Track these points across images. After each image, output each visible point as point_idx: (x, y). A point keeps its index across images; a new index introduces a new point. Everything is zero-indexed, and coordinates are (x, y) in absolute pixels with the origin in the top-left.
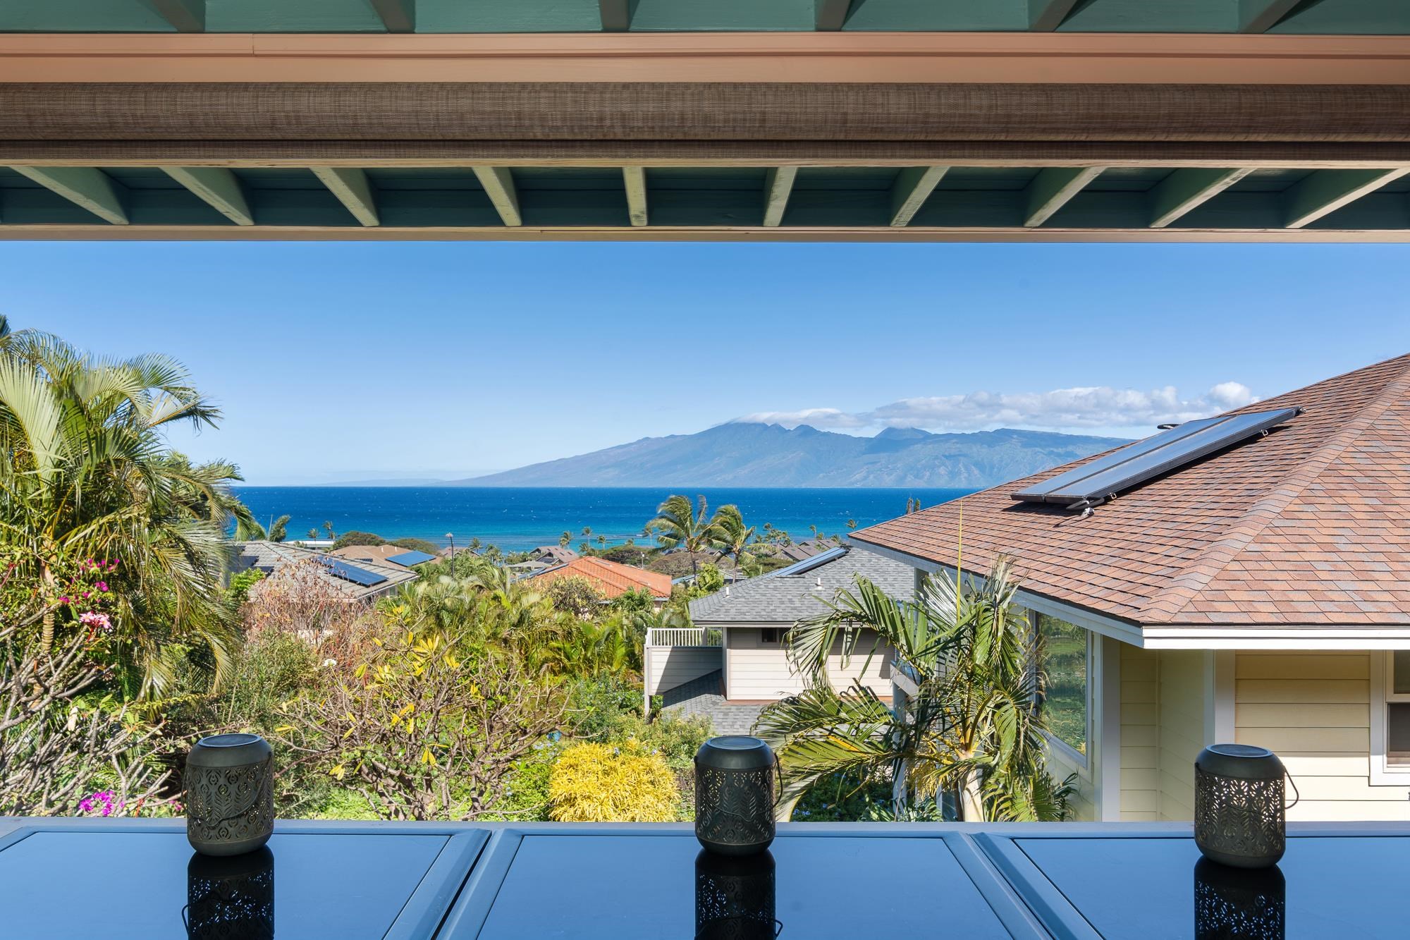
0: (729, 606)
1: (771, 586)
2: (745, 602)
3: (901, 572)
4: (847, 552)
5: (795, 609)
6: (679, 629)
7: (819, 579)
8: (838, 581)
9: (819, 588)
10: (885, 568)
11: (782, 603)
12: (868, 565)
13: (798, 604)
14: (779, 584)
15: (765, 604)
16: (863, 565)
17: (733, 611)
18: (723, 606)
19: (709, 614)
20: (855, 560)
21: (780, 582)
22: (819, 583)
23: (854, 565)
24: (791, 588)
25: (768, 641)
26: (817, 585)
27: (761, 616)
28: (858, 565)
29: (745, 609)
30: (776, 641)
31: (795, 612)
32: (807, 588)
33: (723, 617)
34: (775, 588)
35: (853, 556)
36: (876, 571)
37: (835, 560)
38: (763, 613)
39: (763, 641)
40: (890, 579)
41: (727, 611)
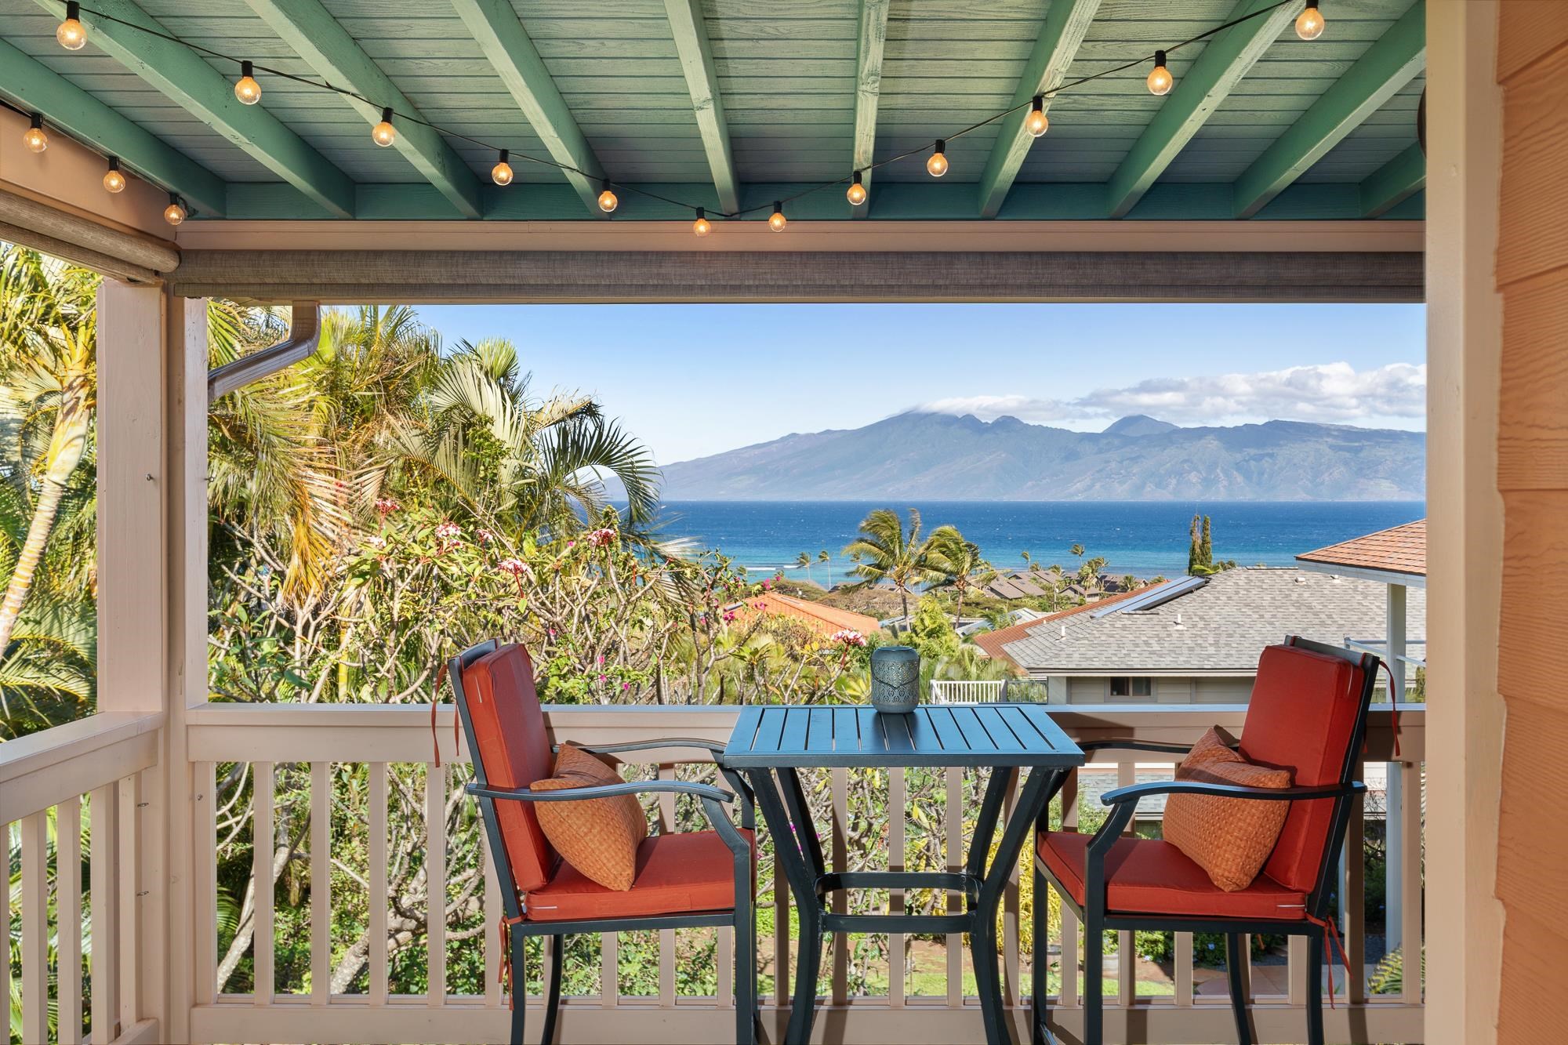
0: (1069, 650)
1: (1118, 624)
2: (1090, 645)
3: (1280, 607)
4: (1207, 582)
5: (1153, 653)
6: (957, 682)
7: (1179, 616)
8: (1202, 618)
9: (1179, 627)
10: (1258, 602)
11: (1137, 645)
12: (1235, 597)
13: (1156, 647)
14: (1128, 622)
15: (1114, 647)
16: (1229, 598)
17: (1076, 656)
18: (1062, 650)
19: (1047, 660)
20: (1219, 592)
21: (1129, 619)
22: (1179, 621)
23: (1218, 599)
24: (1144, 628)
25: (1118, 694)
26: (1177, 624)
27: (1113, 662)
28: (1224, 598)
29: (1090, 654)
30: (1128, 694)
31: (1155, 658)
32: (1164, 627)
33: (1064, 664)
34: (1124, 628)
35: (1214, 587)
36: (1247, 605)
37: (1192, 592)
38: (1114, 659)
39: (1112, 694)
40: (1267, 616)
41: (1069, 656)
